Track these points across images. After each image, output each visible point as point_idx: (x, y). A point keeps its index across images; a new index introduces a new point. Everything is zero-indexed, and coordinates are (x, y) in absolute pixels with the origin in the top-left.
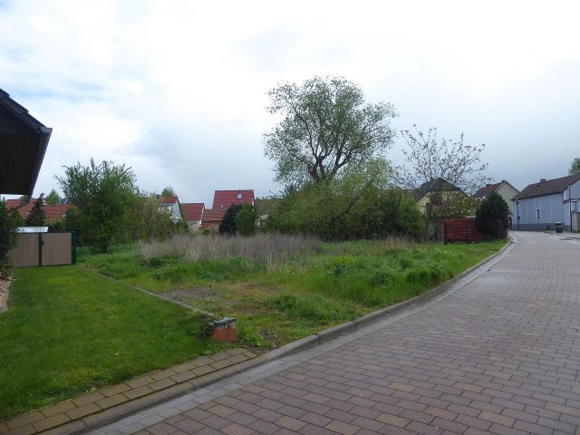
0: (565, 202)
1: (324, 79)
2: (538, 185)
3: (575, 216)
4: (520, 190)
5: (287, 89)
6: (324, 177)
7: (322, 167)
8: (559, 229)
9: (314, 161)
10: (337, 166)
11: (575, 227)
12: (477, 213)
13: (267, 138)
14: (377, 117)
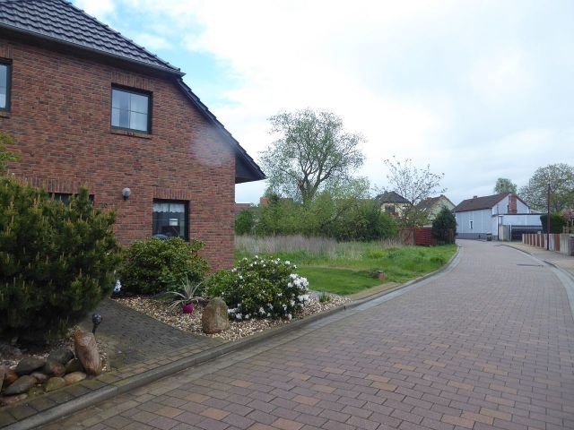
0: (494, 216)
1: (314, 111)
2: (471, 201)
3: (501, 228)
4: (456, 205)
5: (286, 117)
6: (308, 189)
7: (308, 182)
8: (490, 238)
9: (303, 176)
10: (319, 181)
11: (502, 237)
12: (433, 224)
13: (261, 155)
14: (353, 142)
